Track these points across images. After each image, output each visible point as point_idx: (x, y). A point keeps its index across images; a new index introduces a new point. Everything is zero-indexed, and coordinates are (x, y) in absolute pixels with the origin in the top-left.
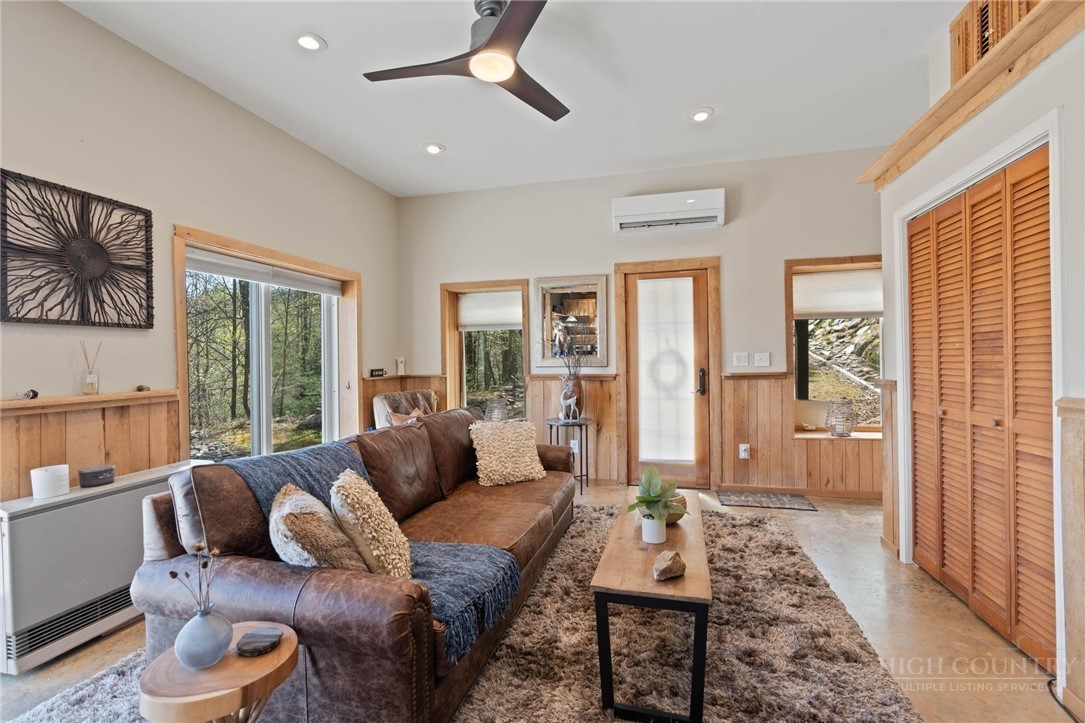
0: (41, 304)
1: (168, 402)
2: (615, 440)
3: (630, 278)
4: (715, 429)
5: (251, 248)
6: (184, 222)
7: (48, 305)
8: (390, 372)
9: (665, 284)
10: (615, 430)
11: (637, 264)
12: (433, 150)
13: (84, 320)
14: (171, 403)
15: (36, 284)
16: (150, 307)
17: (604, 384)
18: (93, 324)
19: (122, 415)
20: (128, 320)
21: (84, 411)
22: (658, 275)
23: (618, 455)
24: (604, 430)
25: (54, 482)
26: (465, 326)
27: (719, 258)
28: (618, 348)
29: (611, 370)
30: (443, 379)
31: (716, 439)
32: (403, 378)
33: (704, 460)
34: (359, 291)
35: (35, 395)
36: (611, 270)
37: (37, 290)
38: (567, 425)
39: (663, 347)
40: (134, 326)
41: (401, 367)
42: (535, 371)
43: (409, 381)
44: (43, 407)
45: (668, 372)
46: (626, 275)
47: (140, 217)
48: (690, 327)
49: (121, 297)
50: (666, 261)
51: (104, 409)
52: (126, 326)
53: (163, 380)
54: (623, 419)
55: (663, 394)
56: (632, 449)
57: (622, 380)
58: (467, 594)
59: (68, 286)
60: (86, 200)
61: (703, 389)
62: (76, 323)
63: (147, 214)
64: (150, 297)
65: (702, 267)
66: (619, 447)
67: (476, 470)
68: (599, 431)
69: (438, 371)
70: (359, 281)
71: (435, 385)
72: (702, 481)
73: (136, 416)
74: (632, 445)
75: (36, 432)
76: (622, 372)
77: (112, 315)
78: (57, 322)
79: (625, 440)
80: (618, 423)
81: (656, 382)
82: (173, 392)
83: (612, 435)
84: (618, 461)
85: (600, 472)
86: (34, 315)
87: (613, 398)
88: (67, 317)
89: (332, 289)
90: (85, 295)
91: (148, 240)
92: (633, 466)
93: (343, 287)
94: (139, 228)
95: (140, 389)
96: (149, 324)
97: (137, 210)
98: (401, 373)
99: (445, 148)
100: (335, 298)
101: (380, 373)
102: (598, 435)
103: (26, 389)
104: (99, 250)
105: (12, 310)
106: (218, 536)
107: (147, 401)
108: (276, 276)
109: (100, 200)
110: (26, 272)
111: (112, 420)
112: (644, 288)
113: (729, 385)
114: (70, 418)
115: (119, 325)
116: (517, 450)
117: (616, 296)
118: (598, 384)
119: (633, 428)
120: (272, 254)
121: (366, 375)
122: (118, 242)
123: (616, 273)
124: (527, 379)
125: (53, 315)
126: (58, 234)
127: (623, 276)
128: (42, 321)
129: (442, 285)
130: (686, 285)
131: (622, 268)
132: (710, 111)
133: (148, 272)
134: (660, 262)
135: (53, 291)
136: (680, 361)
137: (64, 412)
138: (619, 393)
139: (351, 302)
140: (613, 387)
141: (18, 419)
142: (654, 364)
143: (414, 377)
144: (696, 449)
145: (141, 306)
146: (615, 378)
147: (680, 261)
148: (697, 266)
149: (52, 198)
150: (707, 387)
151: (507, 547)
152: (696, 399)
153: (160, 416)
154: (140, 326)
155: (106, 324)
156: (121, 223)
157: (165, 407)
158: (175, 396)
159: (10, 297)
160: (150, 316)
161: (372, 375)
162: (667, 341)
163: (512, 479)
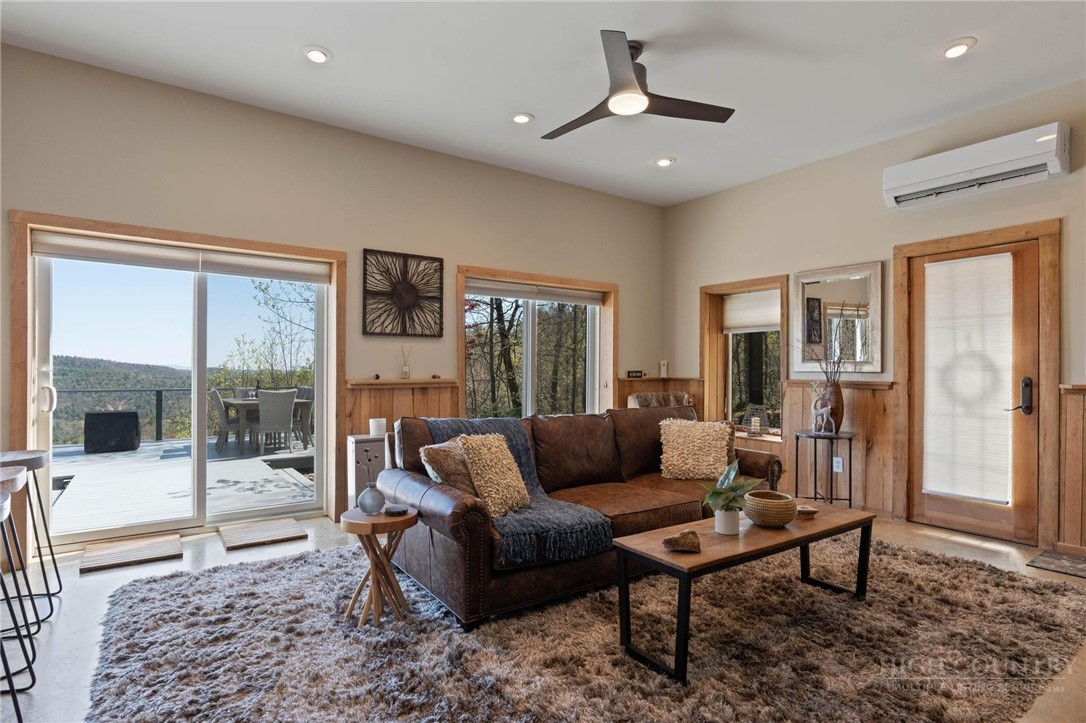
0: (382, 323)
1: (452, 387)
2: (890, 462)
3: (916, 263)
4: (1048, 463)
5: (515, 274)
6: (465, 263)
7: (386, 324)
8: (652, 374)
9: (966, 268)
10: (890, 449)
11: (925, 244)
12: (664, 163)
13: (404, 333)
14: (453, 387)
15: (380, 312)
16: (441, 323)
17: (877, 393)
18: (408, 335)
19: (424, 393)
20: (427, 332)
21: (403, 389)
22: (957, 254)
23: (894, 481)
24: (876, 449)
25: (379, 426)
26: (729, 329)
27: (1060, 221)
28: (897, 350)
29: (888, 377)
30: (701, 382)
31: (1048, 479)
32: (665, 381)
33: (1027, 505)
34: (616, 300)
35: (378, 377)
36: (888, 255)
37: (380, 316)
38: (816, 438)
39: (962, 347)
40: (431, 336)
41: (664, 369)
42: (793, 377)
43: (672, 383)
44: (382, 385)
45: (970, 381)
46: (909, 259)
47: (436, 264)
48: (1008, 322)
49: (424, 318)
50: (970, 235)
51: (413, 389)
52: (426, 336)
53: (448, 372)
54: (903, 437)
55: (959, 410)
56: (915, 478)
57: (901, 390)
58: (533, 526)
59: (395, 312)
60: (406, 257)
61: (1028, 403)
62: (399, 335)
63: (441, 261)
64: (441, 316)
65: (1030, 236)
66: (896, 473)
67: (660, 462)
68: (869, 449)
69: (696, 375)
70: (616, 292)
71: (694, 388)
72: (1024, 533)
73: (432, 395)
74: (916, 470)
75: (378, 399)
76: (902, 378)
77: (419, 329)
78: (389, 334)
79: (904, 463)
80: (896, 442)
81: (952, 395)
82: (453, 380)
83: (886, 454)
84: (894, 489)
85: (869, 498)
86: (378, 330)
87: (888, 412)
88: (394, 332)
89: (593, 300)
90: (404, 318)
91: (441, 278)
92: (916, 498)
93: (603, 298)
94: (436, 271)
95: (434, 377)
96: (440, 335)
97: (434, 259)
98: (664, 375)
99: (675, 160)
100: (598, 308)
101: (639, 374)
102: (867, 455)
103: (373, 375)
104: (413, 288)
105: (368, 328)
106: (409, 459)
107: (437, 385)
108: (541, 293)
109: (414, 257)
110: (375, 306)
111: (418, 396)
112: (934, 274)
113: (1072, 404)
114: (396, 392)
115: (422, 335)
116: (700, 449)
117: (895, 287)
118: (869, 394)
119: (916, 451)
120: (531, 277)
121: (623, 375)
122: (423, 282)
123: (895, 258)
124: (785, 384)
125: (388, 330)
126: (392, 283)
127: (905, 260)
128: (382, 334)
129: (701, 288)
130: (1004, 264)
131: (905, 251)
132: (970, 42)
133: (440, 299)
134: (959, 237)
135: (388, 316)
136: (990, 367)
137: (392, 388)
138: (897, 405)
139: (609, 311)
140: (890, 398)
141: (370, 390)
142: (947, 371)
143: (676, 380)
144: (1015, 488)
145: (435, 323)
146: (892, 385)
147: (992, 233)
148: (1021, 235)
149: (388, 261)
150: (1035, 403)
151: (611, 515)
152: (1016, 420)
153: (446, 396)
154: (435, 336)
155: (415, 335)
156: (424, 270)
157: (449, 390)
158: (455, 383)
159: (368, 321)
160: (441, 329)
161: (629, 376)
162: (968, 339)
163: (691, 475)
